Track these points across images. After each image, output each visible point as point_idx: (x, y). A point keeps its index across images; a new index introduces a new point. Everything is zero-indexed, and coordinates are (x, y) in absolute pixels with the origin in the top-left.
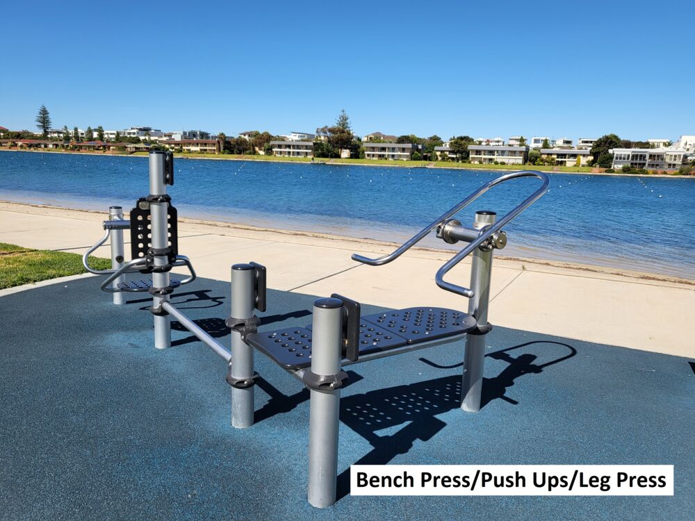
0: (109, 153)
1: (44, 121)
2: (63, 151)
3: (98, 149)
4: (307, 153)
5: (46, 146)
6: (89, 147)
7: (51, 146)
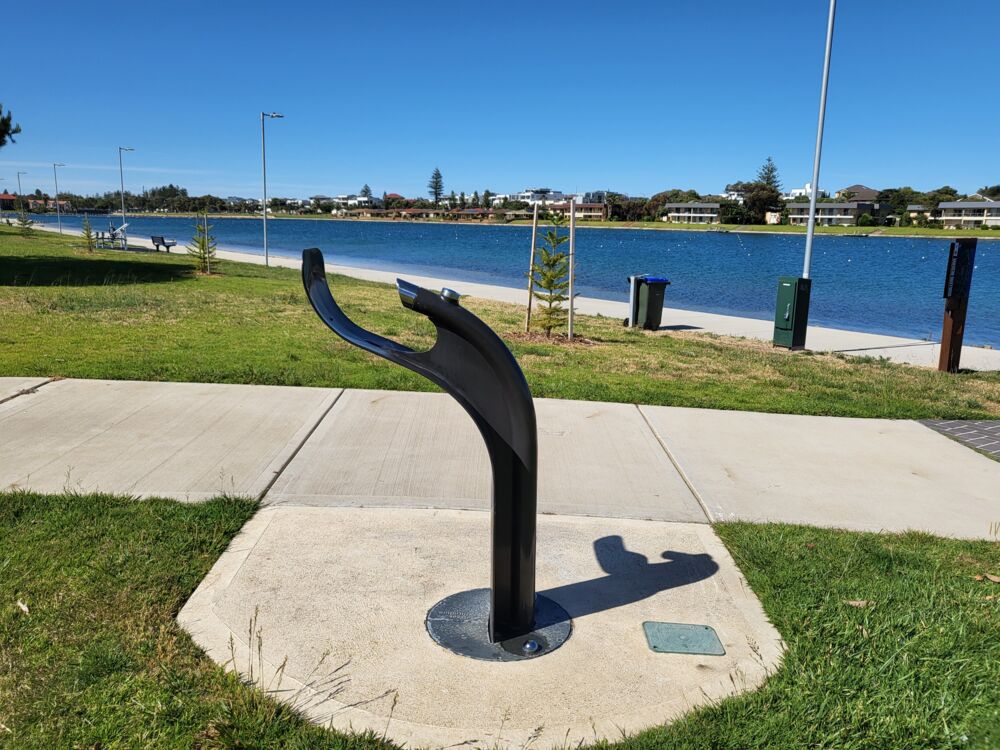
0: (485, 223)
1: (437, 186)
2: (442, 221)
3: (475, 218)
4: (711, 219)
5: (427, 216)
6: (468, 215)
7: (432, 215)
